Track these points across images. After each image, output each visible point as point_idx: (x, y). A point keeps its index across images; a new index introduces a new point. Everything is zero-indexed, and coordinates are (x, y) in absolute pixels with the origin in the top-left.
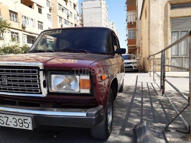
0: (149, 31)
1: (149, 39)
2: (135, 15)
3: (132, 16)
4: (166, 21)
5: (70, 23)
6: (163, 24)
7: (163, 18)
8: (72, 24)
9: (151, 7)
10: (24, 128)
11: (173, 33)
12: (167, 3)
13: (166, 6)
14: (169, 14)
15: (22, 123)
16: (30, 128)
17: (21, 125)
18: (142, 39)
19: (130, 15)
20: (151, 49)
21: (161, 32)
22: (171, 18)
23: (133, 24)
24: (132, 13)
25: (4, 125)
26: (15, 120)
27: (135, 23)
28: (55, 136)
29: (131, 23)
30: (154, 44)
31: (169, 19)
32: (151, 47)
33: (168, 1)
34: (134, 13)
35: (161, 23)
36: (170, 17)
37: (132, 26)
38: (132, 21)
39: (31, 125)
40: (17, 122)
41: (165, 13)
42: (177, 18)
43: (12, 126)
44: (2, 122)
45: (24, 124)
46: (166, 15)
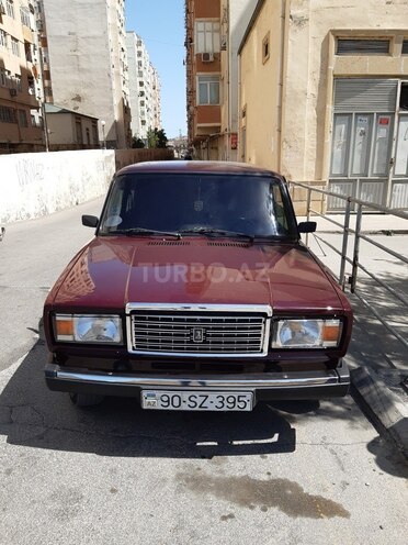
0: (280, 107)
1: (280, 131)
4: (323, 85)
6: (316, 93)
7: (317, 76)
9: (289, 44)
10: (236, 409)
11: (338, 118)
12: (328, 35)
13: (326, 42)
14: (331, 67)
15: (234, 402)
16: (248, 408)
17: (232, 406)
18: (244, 114)
20: (283, 158)
21: (309, 113)
22: (336, 77)
23: (211, 59)
24: (209, 26)
26: (220, 399)
29: (206, 56)
30: (293, 144)
31: (331, 79)
32: (283, 152)
33: (333, 32)
35: (312, 88)
36: (334, 76)
39: (249, 404)
40: (225, 402)
41: (322, 62)
42: (349, 77)
43: (212, 408)
44: (193, 404)
45: (237, 403)
46: (324, 70)
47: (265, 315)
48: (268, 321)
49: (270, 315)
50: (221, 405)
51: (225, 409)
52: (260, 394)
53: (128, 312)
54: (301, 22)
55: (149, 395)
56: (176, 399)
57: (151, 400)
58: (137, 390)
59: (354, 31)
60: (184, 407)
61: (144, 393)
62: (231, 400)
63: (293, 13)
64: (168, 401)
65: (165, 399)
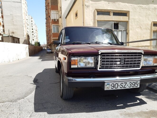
2: (58, 14)
3: (55, 15)
4: (94, 23)
7: (93, 20)
10: (135, 87)
13: (94, 12)
14: (96, 18)
15: (134, 85)
16: (138, 87)
17: (133, 86)
19: (54, 14)
23: (56, 21)
24: (55, 12)
25: (123, 88)
26: (131, 84)
27: (58, 20)
33: (96, 9)
36: (97, 20)
38: (56, 18)
39: (139, 85)
40: (132, 85)
42: (101, 21)
43: (127, 87)
44: (121, 87)
45: (135, 85)
47: (141, 53)
49: (143, 53)
50: (130, 86)
51: (132, 87)
54: (88, 6)
55: (107, 84)
56: (116, 85)
57: (108, 86)
58: (103, 83)
60: (119, 88)
61: (106, 84)
62: (134, 84)
63: (86, 4)
64: (114, 86)
65: (113, 85)
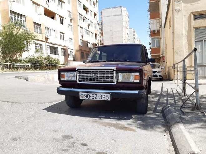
0: (173, 40)
1: (173, 49)
2: (159, 22)
3: (155, 24)
4: (189, 31)
5: (90, 33)
6: (187, 34)
7: (187, 28)
8: (93, 33)
9: (175, 19)
10: (106, 100)
11: (197, 42)
12: (190, 14)
13: (189, 17)
14: (192, 25)
16: (109, 100)
17: (104, 98)
18: (166, 48)
20: (175, 58)
21: (185, 42)
23: (156, 32)
24: (155, 21)
25: (94, 99)
26: (101, 96)
27: (159, 31)
28: (114, 112)
29: (154, 31)
30: (178, 53)
31: (193, 29)
32: (175, 56)
33: (192, 13)
34: (158, 21)
35: (185, 33)
36: (194, 28)
37: (155, 34)
38: (156, 29)
39: (109, 98)
40: (102, 97)
41: (188, 23)
42: (200, 28)
43: (99, 99)
44: (93, 98)
45: (106, 97)
46: (190, 26)
47: (113, 69)
48: (115, 72)
49: (115, 70)
50: (101, 98)
51: (102, 99)
52: (112, 95)
53: (77, 70)
54: (179, 11)
55: (81, 94)
56: (89, 95)
57: (82, 96)
58: (78, 92)
59: (201, 11)
60: (91, 98)
61: (80, 93)
62: (104, 96)
63: (176, 8)
64: (86, 96)
65: (86, 95)
